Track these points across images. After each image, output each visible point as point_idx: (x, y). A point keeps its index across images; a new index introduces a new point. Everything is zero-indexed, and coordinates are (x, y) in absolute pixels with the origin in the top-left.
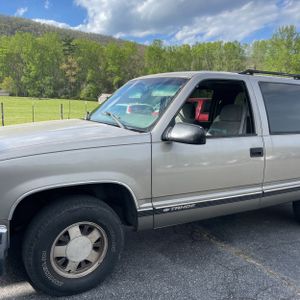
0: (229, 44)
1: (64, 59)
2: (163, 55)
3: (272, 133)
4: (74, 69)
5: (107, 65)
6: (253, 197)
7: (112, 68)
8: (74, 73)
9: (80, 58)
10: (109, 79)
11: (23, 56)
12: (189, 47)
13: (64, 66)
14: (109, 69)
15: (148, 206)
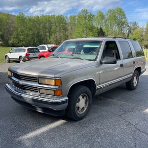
0: (58, 16)
2: (25, 21)
12: (39, 17)
15: (98, 87)
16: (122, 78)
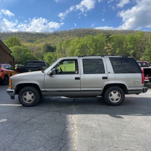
1: (106, 45)
3: (84, 73)
4: (110, 49)
5: (127, 45)
6: (78, 91)
7: (130, 46)
8: (110, 50)
9: (113, 43)
10: (128, 52)
11: (88, 45)
13: (106, 48)
14: (128, 47)
15: (43, 90)
16: (79, 89)
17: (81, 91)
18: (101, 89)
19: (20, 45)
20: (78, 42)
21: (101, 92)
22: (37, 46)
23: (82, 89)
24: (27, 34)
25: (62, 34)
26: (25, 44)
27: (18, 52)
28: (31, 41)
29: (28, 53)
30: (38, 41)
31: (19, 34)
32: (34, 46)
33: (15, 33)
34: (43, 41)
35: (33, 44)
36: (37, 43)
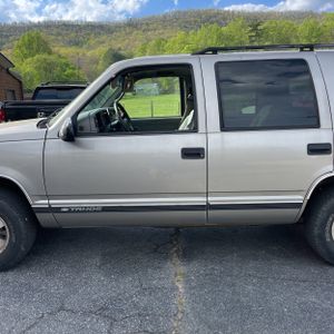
15: (43, 203)
16: (200, 200)
17: (209, 207)
18: (299, 198)
19: (50, 53)
20: (185, 43)
21: (298, 213)
22: (89, 54)
23: (213, 200)
24: (67, 26)
25: (147, 24)
26: (63, 51)
27: (45, 69)
28: (77, 44)
29: (69, 71)
30: (92, 42)
31: (48, 26)
32: (84, 55)
33: (38, 26)
34: (103, 42)
35: (81, 51)
36: (90, 48)
